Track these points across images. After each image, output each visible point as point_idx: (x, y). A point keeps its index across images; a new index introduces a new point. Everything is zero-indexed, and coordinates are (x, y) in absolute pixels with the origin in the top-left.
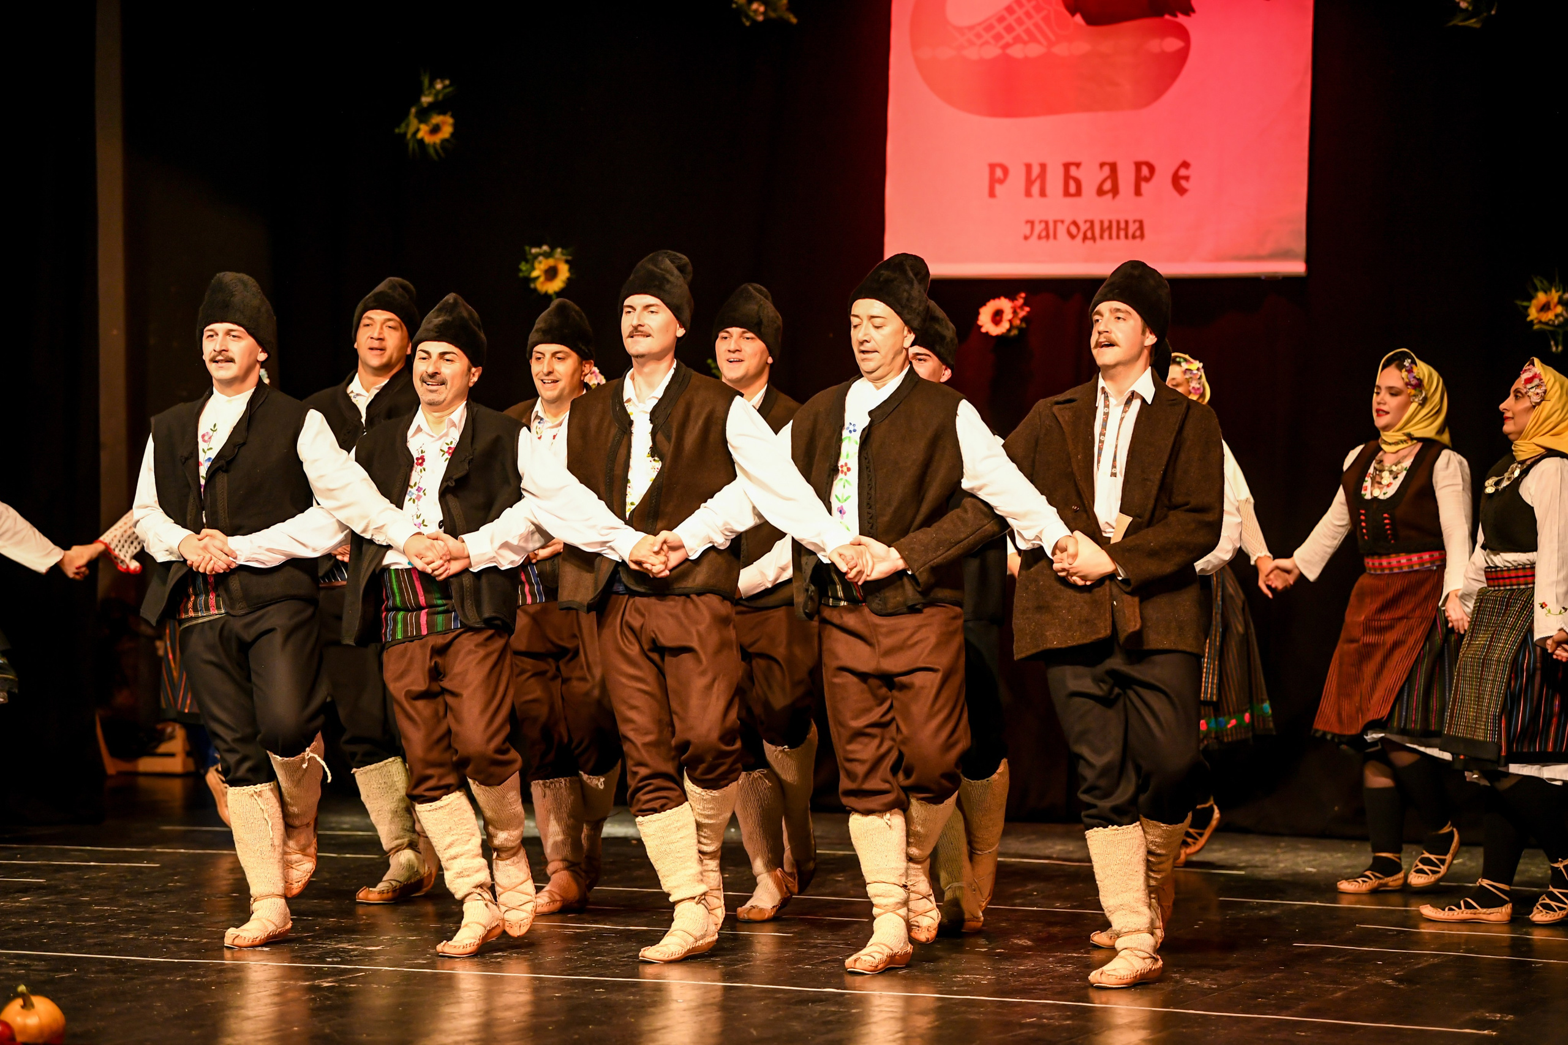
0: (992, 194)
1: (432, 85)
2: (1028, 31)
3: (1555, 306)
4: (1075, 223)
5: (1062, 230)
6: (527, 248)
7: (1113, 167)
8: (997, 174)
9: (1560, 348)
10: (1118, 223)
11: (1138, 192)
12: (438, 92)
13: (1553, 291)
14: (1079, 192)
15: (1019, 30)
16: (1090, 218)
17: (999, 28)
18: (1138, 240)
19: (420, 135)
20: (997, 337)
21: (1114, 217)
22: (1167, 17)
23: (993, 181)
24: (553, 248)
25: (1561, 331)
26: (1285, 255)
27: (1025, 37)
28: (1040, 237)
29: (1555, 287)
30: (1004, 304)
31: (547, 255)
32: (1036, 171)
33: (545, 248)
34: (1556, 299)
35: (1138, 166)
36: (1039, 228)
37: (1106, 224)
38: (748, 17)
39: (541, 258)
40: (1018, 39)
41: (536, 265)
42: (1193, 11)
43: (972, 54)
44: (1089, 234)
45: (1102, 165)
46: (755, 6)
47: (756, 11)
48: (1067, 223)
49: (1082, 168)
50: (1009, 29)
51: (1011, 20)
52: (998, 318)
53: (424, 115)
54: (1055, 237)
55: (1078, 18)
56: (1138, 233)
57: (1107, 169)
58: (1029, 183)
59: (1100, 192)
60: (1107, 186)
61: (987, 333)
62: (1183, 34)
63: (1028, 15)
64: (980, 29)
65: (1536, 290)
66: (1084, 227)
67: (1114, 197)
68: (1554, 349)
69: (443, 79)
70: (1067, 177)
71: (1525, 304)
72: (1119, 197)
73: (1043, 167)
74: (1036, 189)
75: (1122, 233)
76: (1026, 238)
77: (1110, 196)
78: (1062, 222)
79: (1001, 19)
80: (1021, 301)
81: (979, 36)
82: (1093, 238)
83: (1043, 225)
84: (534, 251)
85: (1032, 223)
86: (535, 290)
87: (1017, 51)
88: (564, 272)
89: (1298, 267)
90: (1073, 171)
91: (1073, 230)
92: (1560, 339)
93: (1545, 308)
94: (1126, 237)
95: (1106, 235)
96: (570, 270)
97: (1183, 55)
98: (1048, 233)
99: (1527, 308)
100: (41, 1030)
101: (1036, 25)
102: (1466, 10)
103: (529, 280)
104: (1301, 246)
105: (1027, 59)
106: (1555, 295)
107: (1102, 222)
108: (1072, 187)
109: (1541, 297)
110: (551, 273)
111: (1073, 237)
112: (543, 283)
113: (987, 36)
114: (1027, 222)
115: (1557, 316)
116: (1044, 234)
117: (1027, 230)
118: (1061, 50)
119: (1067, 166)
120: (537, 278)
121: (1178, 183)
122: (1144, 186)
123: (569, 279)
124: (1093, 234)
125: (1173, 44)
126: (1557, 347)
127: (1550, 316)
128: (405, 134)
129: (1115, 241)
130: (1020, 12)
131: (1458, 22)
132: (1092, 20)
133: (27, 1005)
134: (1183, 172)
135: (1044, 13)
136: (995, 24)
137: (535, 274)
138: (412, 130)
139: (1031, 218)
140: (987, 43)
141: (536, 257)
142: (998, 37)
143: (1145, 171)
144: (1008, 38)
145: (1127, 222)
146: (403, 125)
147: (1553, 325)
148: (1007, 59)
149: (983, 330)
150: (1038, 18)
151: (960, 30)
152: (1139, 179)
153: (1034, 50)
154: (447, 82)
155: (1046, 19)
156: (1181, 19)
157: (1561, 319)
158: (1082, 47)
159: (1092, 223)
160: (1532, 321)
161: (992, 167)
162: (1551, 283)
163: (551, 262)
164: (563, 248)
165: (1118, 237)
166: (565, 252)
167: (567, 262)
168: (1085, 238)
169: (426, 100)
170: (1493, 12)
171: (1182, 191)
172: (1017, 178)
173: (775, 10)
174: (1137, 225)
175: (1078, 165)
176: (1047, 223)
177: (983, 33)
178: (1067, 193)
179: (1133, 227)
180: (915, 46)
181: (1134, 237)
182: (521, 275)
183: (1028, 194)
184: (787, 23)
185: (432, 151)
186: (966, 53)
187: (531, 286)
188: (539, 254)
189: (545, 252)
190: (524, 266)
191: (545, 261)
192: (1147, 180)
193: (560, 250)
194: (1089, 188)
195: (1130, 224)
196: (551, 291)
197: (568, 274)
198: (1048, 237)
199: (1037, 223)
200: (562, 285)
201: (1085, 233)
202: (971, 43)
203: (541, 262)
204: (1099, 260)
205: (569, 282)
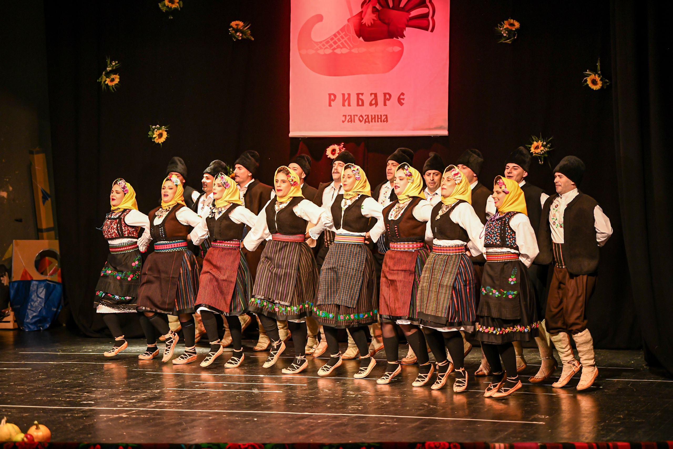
0: (330, 105)
1: (111, 63)
2: (342, 43)
3: (541, 147)
4: (361, 116)
5: (357, 118)
6: (151, 126)
7: (376, 95)
8: (332, 98)
9: (542, 162)
10: (378, 116)
11: (385, 105)
12: (114, 66)
13: (540, 141)
14: (363, 105)
15: (339, 43)
16: (367, 114)
17: (331, 42)
18: (386, 122)
19: (106, 83)
21: (376, 114)
22: (394, 38)
23: (330, 100)
24: (161, 126)
25: (542, 156)
26: (441, 128)
27: (341, 46)
28: (348, 121)
29: (540, 140)
30: (336, 147)
31: (159, 129)
32: (346, 96)
33: (158, 126)
34: (541, 145)
35: (385, 94)
36: (348, 118)
37: (373, 116)
38: (235, 38)
40: (338, 47)
41: (155, 133)
42: (405, 37)
43: (321, 52)
45: (371, 94)
46: (238, 34)
47: (238, 36)
48: (358, 116)
49: (364, 95)
50: (335, 43)
51: (336, 39)
52: (334, 152)
53: (108, 75)
54: (354, 122)
55: (361, 38)
56: (385, 120)
57: (373, 96)
58: (344, 101)
59: (371, 104)
60: (373, 102)
62: (401, 45)
63: (342, 37)
64: (324, 43)
65: (533, 141)
66: (365, 118)
68: (540, 163)
69: (115, 61)
70: (358, 99)
71: (529, 146)
72: (378, 106)
73: (349, 95)
74: (346, 103)
75: (379, 120)
76: (343, 122)
77: (375, 106)
78: (357, 116)
79: (332, 39)
80: (342, 146)
81: (324, 45)
82: (369, 122)
84: (153, 127)
85: (345, 116)
86: (154, 142)
87: (338, 51)
88: (165, 135)
89: (445, 133)
90: (360, 96)
91: (361, 119)
92: (543, 159)
93: (537, 148)
94: (381, 121)
95: (373, 120)
96: (167, 134)
97: (401, 53)
98: (351, 120)
99: (531, 147)
100: (43, 437)
101: (345, 41)
102: (506, 36)
103: (151, 138)
104: (446, 124)
105: (342, 54)
106: (540, 143)
107: (372, 116)
108: (360, 102)
109: (535, 144)
110: (160, 135)
111: (361, 121)
112: (157, 139)
113: (327, 46)
114: (343, 116)
115: (541, 151)
116: (350, 120)
117: (343, 119)
118: (355, 51)
119: (358, 94)
120: (155, 138)
121: (400, 101)
122: (387, 102)
123: (166, 137)
124: (368, 120)
125: (397, 49)
126: (541, 162)
127: (538, 151)
128: (101, 82)
129: (377, 123)
130: (339, 36)
131: (502, 41)
132: (366, 40)
133: (37, 428)
134: (402, 97)
135: (349, 36)
136: (330, 41)
137: (154, 136)
138: (103, 80)
139: (345, 114)
140: (327, 48)
141: (154, 130)
142: (331, 46)
143: (387, 96)
144: (335, 46)
145: (381, 116)
146: (100, 79)
147: (540, 154)
148: (334, 54)
149: (328, 157)
150: (346, 38)
151: (317, 43)
152: (385, 100)
153: (345, 51)
154: (117, 62)
155: (348, 39)
156: (400, 39)
157: (543, 152)
158: (363, 50)
159: (368, 116)
160: (532, 152)
161: (330, 95)
162: (539, 139)
163: (160, 131)
165: (378, 122)
166: (166, 127)
167: (166, 131)
168: (365, 122)
169: (109, 69)
170: (515, 38)
171: (402, 104)
172: (339, 98)
173: (245, 35)
174: (385, 116)
175: (362, 94)
176: (351, 116)
177: (325, 44)
178: (358, 105)
179: (383, 118)
180: (299, 49)
181: (384, 121)
182: (149, 136)
183: (344, 105)
184: (250, 40)
185: (111, 88)
186: (319, 52)
187: (153, 140)
188: (156, 128)
189: (158, 127)
190: (150, 133)
191: (158, 131)
192: (389, 100)
193: (164, 127)
194: (367, 103)
195: (382, 116)
196: (160, 142)
197: (166, 136)
198: (351, 121)
199: (347, 116)
200: (164, 140)
201: (365, 120)
202: (321, 48)
203: (156, 131)
204: (371, 130)
205: (167, 139)
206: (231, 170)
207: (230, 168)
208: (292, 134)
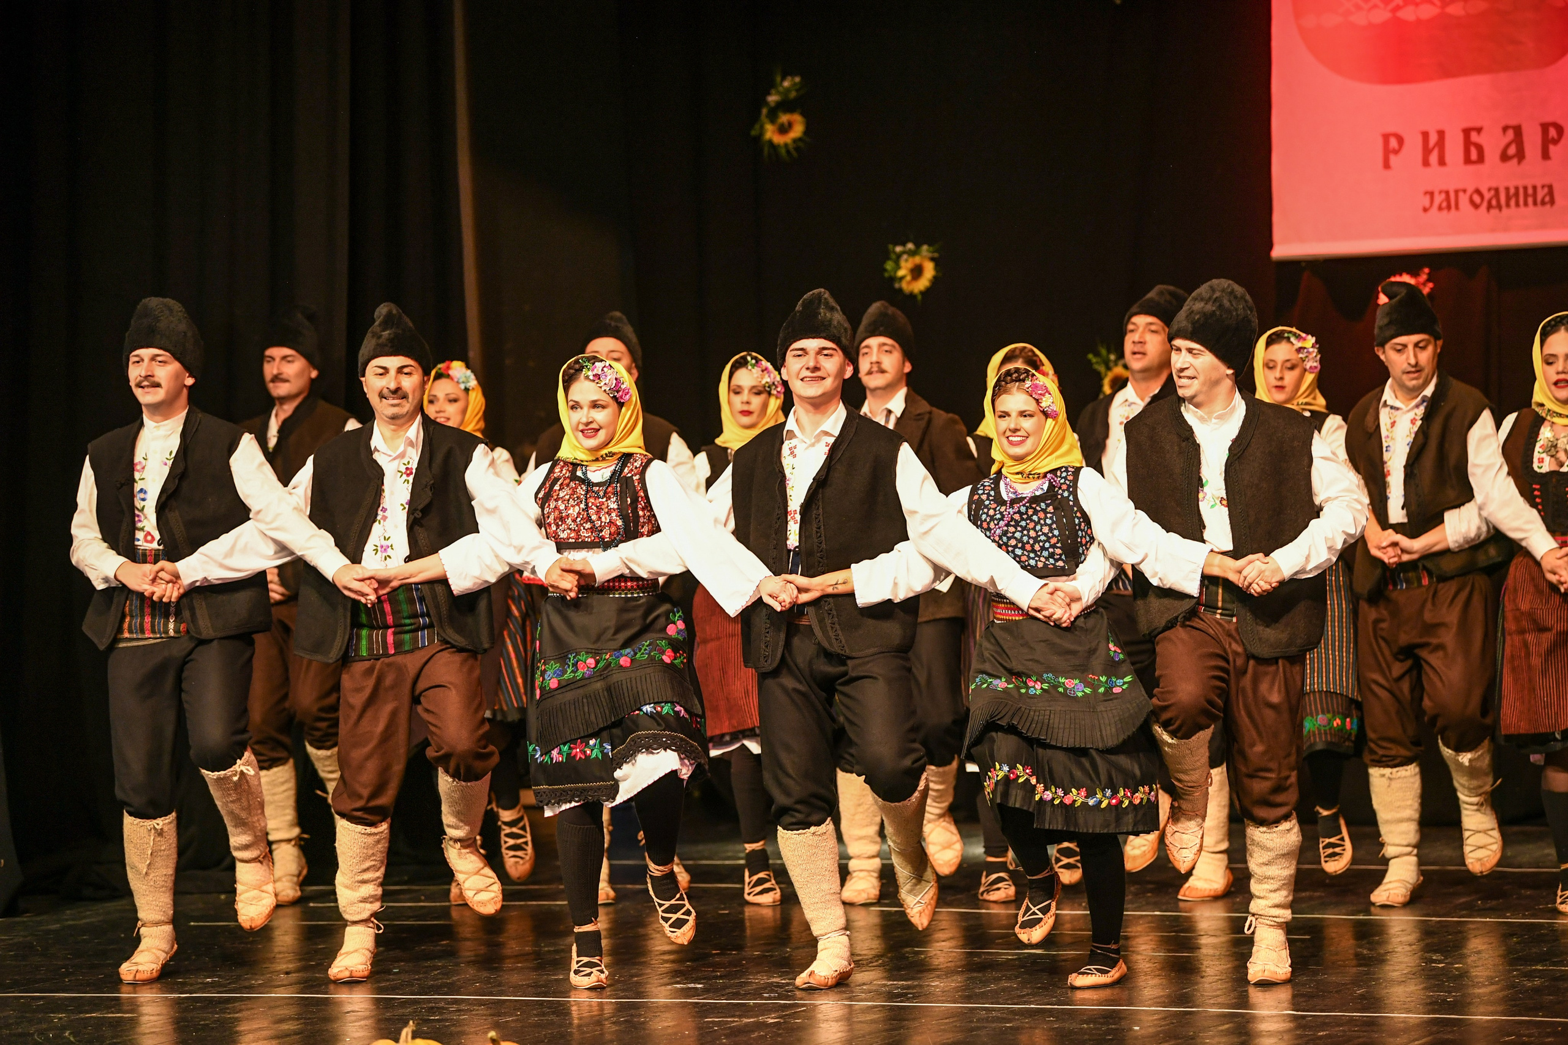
0: (1387, 165)
1: (781, 82)
4: (1478, 192)
5: (1464, 199)
6: (891, 247)
7: (1518, 130)
8: (1392, 145)
10: (1525, 188)
11: (1546, 155)
12: (789, 89)
14: (1481, 159)
16: (1494, 185)
18: (1548, 206)
19: (769, 136)
21: (1520, 183)
23: (1387, 152)
24: (918, 246)
28: (1440, 208)
31: (912, 253)
32: (1433, 139)
33: (910, 246)
35: (1545, 127)
36: (1439, 199)
37: (1512, 191)
39: (905, 256)
40: (1408, 1)
41: (903, 263)
43: (1360, 19)
44: (1494, 202)
45: (1505, 129)
48: (1470, 191)
49: (1483, 133)
53: (773, 114)
54: (1457, 208)
56: (1547, 199)
57: (1510, 134)
58: (1427, 151)
59: (1505, 157)
60: (1512, 150)
66: (1487, 196)
67: (1519, 162)
69: (792, 76)
70: (1468, 143)
72: (1525, 162)
73: (1441, 134)
74: (1434, 158)
75: (1530, 200)
76: (1425, 210)
77: (1515, 161)
78: (1465, 191)
80: (1424, 277)
82: (1499, 207)
83: (1443, 196)
84: (898, 249)
85: (1432, 194)
86: (901, 290)
87: (1408, 14)
88: (930, 270)
90: (1474, 137)
91: (1477, 199)
94: (1535, 203)
95: (1513, 202)
96: (936, 268)
98: (1450, 203)
103: (893, 279)
105: (1419, 21)
107: (1507, 189)
108: (1474, 154)
110: (917, 272)
111: (1476, 206)
112: (909, 283)
114: (1426, 193)
116: (1444, 204)
117: (1426, 201)
118: (1455, 9)
119: (1467, 132)
120: (902, 278)
122: (1552, 147)
123: (935, 277)
124: (1498, 202)
128: (756, 135)
129: (1522, 209)
137: (900, 274)
138: (762, 130)
139: (1430, 189)
140: (1375, 6)
141: (899, 256)
143: (1553, 132)
144: (1399, 1)
145: (1535, 188)
146: (754, 127)
148: (1398, 22)
152: (1547, 143)
153: (1428, 12)
154: (797, 79)
158: (1479, 5)
159: (1497, 190)
161: (1386, 137)
163: (917, 259)
164: (930, 245)
165: (1526, 204)
166: (931, 249)
167: (932, 259)
168: (1490, 207)
169: (775, 98)
172: (1413, 147)
174: (1546, 190)
175: (1479, 130)
176: (1447, 193)
178: (1468, 160)
179: (1540, 194)
180: (1297, 16)
181: (1543, 203)
182: (886, 275)
183: (1426, 163)
185: (783, 151)
186: (1353, 18)
187: (897, 285)
188: (904, 252)
189: (910, 250)
190: (889, 266)
191: (911, 260)
192: (1556, 142)
193: (926, 247)
194: (1492, 154)
195: (1539, 189)
196: (917, 291)
197: (933, 273)
198: (1449, 207)
199: (1436, 195)
200: (928, 284)
201: (1489, 202)
202: (1358, 8)
203: (906, 260)
204: (1506, 229)
205: (935, 280)
207: (1109, 353)
208: (1278, 252)
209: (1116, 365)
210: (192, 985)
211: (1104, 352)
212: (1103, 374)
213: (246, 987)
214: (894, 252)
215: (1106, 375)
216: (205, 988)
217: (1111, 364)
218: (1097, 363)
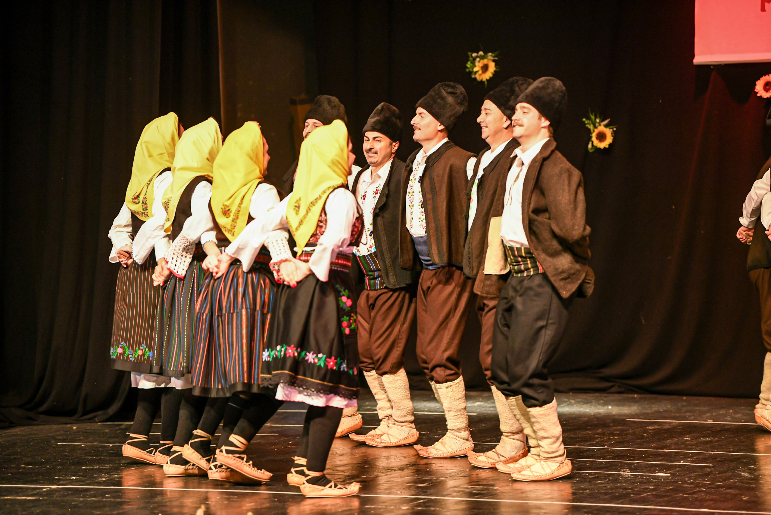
0: (763, 9)
6: (469, 53)
20: (767, 98)
23: (764, 1)
24: (486, 53)
31: (482, 58)
33: (481, 53)
41: (477, 64)
52: (768, 87)
61: (761, 96)
84: (474, 55)
86: (475, 79)
88: (492, 67)
96: (496, 65)
103: (470, 73)
110: (485, 68)
112: (480, 75)
120: (476, 72)
123: (495, 71)
137: (475, 69)
141: (474, 59)
149: (758, 95)
163: (485, 61)
164: (492, 52)
166: (493, 55)
167: (494, 61)
182: (467, 70)
187: (473, 76)
188: (477, 57)
189: (481, 55)
190: (469, 65)
191: (481, 61)
193: (490, 54)
196: (484, 80)
197: (494, 69)
200: (491, 75)
203: (479, 62)
205: (495, 73)
206: (598, 121)
207: (596, 118)
208: (699, 59)
209: (600, 125)
210: (64, 480)
211: (593, 117)
212: (592, 131)
213: (96, 482)
214: (472, 57)
215: (594, 131)
216: (72, 482)
217: (597, 125)
218: (589, 124)
